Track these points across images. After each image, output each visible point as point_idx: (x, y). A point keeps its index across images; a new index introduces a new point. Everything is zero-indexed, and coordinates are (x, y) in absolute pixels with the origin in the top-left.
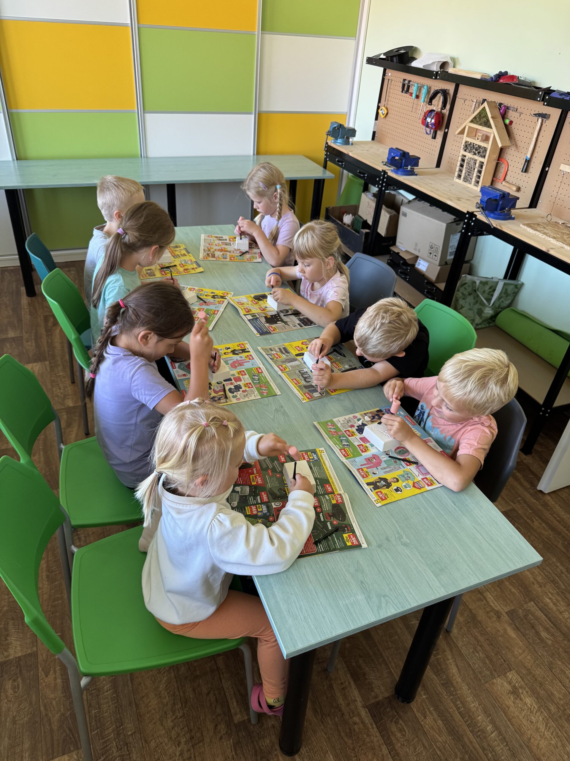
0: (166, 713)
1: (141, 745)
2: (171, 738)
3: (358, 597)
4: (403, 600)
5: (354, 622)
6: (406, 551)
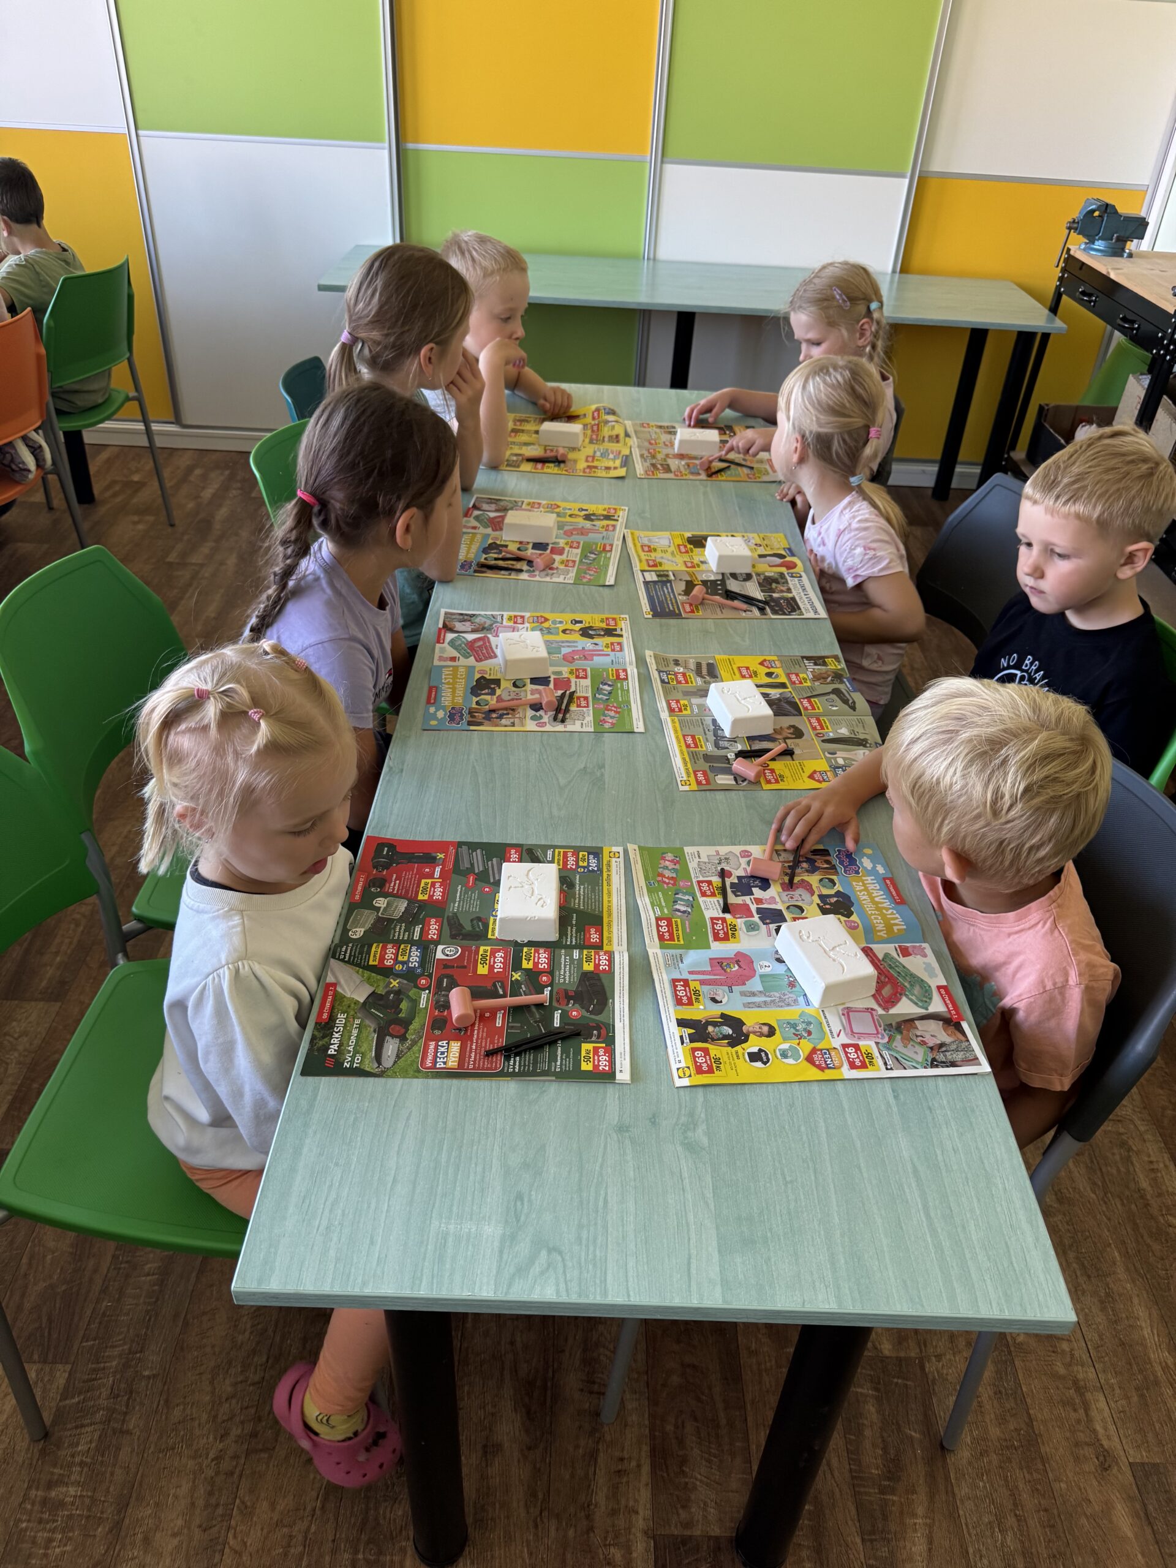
0: (230, 1363)
1: (155, 1406)
2: (216, 1417)
3: (486, 1227)
4: (595, 1277)
5: (435, 1281)
6: (683, 1162)
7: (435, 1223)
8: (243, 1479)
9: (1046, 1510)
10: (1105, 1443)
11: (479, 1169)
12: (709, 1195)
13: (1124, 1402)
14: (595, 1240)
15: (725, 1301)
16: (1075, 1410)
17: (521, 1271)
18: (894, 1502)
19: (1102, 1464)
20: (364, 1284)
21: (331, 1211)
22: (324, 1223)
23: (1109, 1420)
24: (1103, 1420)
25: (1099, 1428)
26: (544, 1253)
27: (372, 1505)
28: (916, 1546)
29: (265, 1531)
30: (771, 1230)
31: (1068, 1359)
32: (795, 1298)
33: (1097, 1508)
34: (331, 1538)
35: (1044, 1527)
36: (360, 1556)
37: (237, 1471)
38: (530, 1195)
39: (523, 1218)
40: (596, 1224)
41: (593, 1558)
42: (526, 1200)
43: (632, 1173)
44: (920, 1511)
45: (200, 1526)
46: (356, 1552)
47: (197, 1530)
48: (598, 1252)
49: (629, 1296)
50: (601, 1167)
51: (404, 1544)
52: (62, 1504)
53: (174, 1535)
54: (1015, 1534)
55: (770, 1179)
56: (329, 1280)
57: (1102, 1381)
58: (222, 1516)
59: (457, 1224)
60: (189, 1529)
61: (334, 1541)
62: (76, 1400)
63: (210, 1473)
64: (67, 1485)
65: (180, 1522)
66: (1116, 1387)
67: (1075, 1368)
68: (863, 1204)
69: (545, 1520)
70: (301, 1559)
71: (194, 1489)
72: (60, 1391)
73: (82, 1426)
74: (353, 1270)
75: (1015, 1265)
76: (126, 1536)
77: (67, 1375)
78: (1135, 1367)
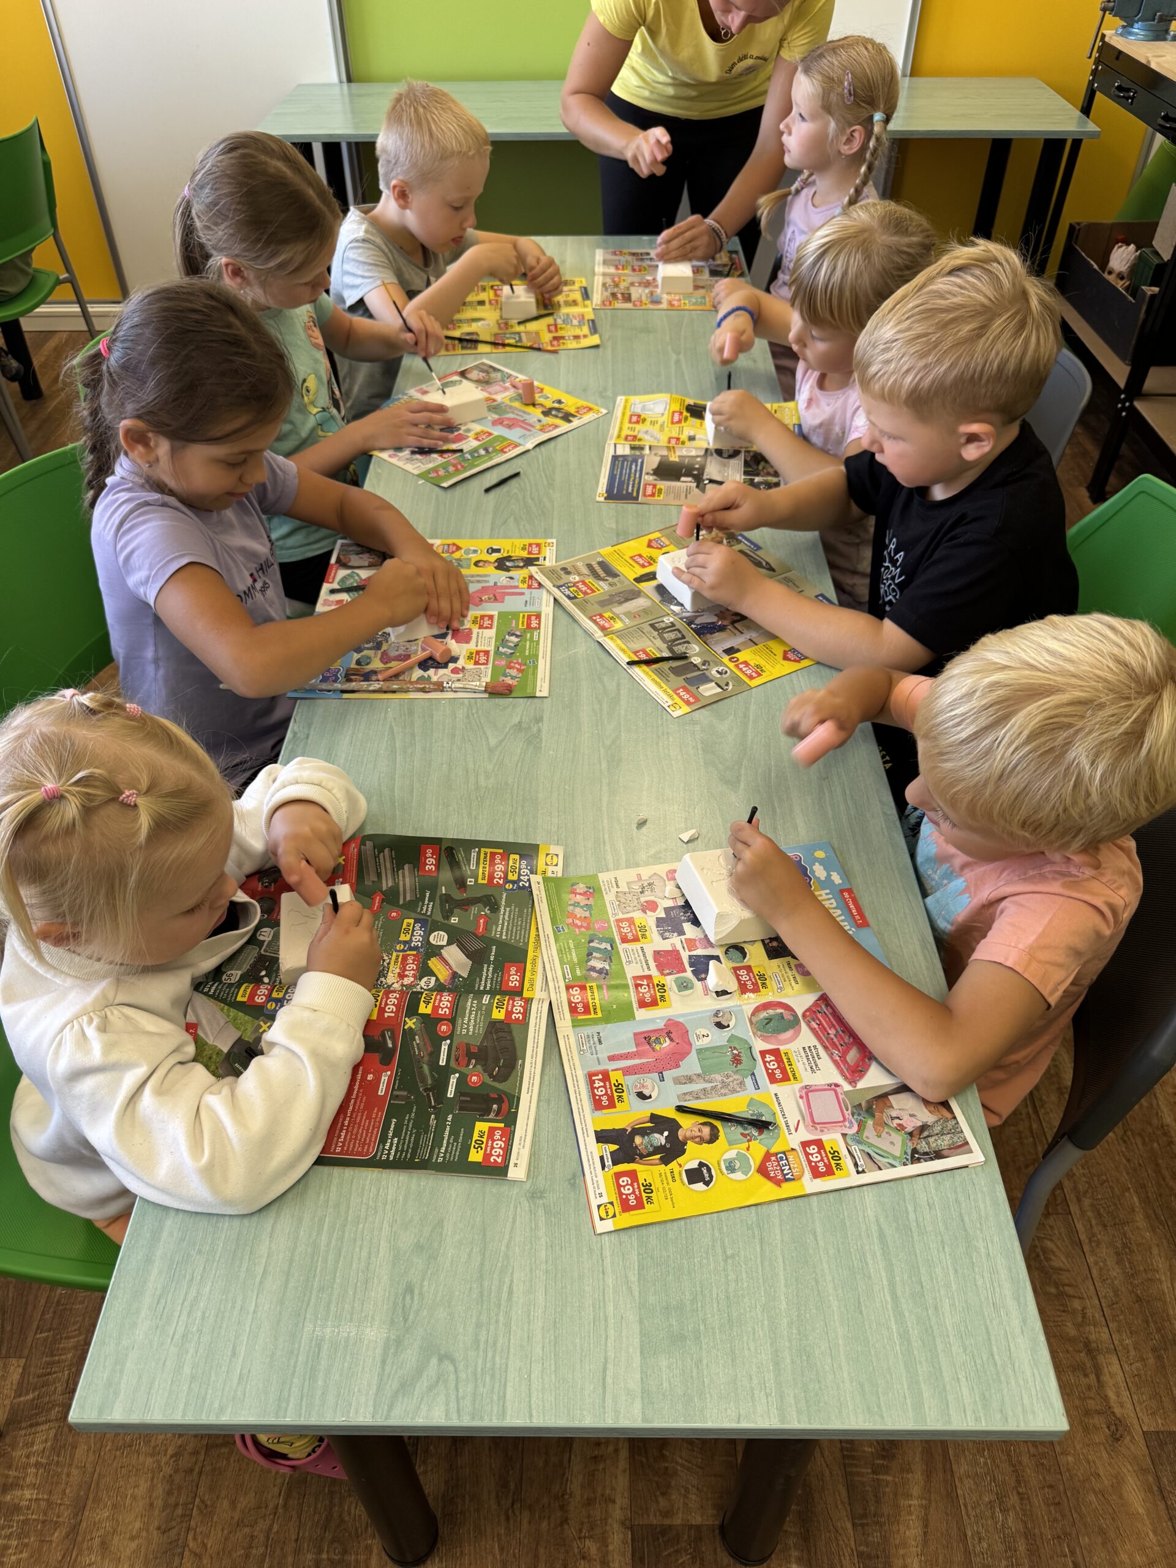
3: (369, 1330)
4: (492, 1392)
5: (304, 1403)
7: (309, 1327)
8: (203, 1477)
9: (1051, 1486)
10: (1117, 1411)
11: (364, 1254)
12: (633, 1278)
13: (1139, 1365)
14: (495, 1344)
15: (644, 1420)
16: (1086, 1376)
17: (405, 1387)
18: (887, 1482)
19: (1113, 1434)
20: (222, 1409)
21: (189, 1313)
22: (181, 1330)
23: (1123, 1385)
24: (1116, 1385)
25: (1111, 1395)
26: (434, 1361)
27: (336, 1501)
28: (911, 1530)
29: (226, 1532)
30: (704, 1321)
31: (1080, 1319)
32: (729, 1411)
33: (1106, 1482)
34: (293, 1537)
35: (1048, 1505)
36: (324, 1556)
37: (197, 1469)
38: (422, 1286)
39: (411, 1317)
40: (497, 1321)
41: (567, 1552)
42: (416, 1292)
43: (544, 1252)
44: (916, 1491)
45: (159, 1528)
46: (320, 1551)
47: (155, 1532)
48: (497, 1359)
49: (531, 1416)
50: (508, 1247)
51: (369, 1542)
52: (16, 1508)
53: (132, 1538)
54: (1017, 1514)
55: (707, 1253)
56: (181, 1406)
57: (1116, 1342)
58: (183, 1516)
59: (334, 1326)
60: (147, 1530)
61: (297, 1540)
62: (30, 1396)
63: (168, 1470)
64: (22, 1488)
65: (138, 1525)
66: (1131, 1348)
67: (1087, 1329)
68: (817, 1282)
69: (517, 1513)
70: (262, 1562)
71: (151, 1489)
72: (14, 1387)
73: (38, 1424)
74: (210, 1391)
76: (83, 1541)
77: (20, 1370)
78: (1152, 1325)
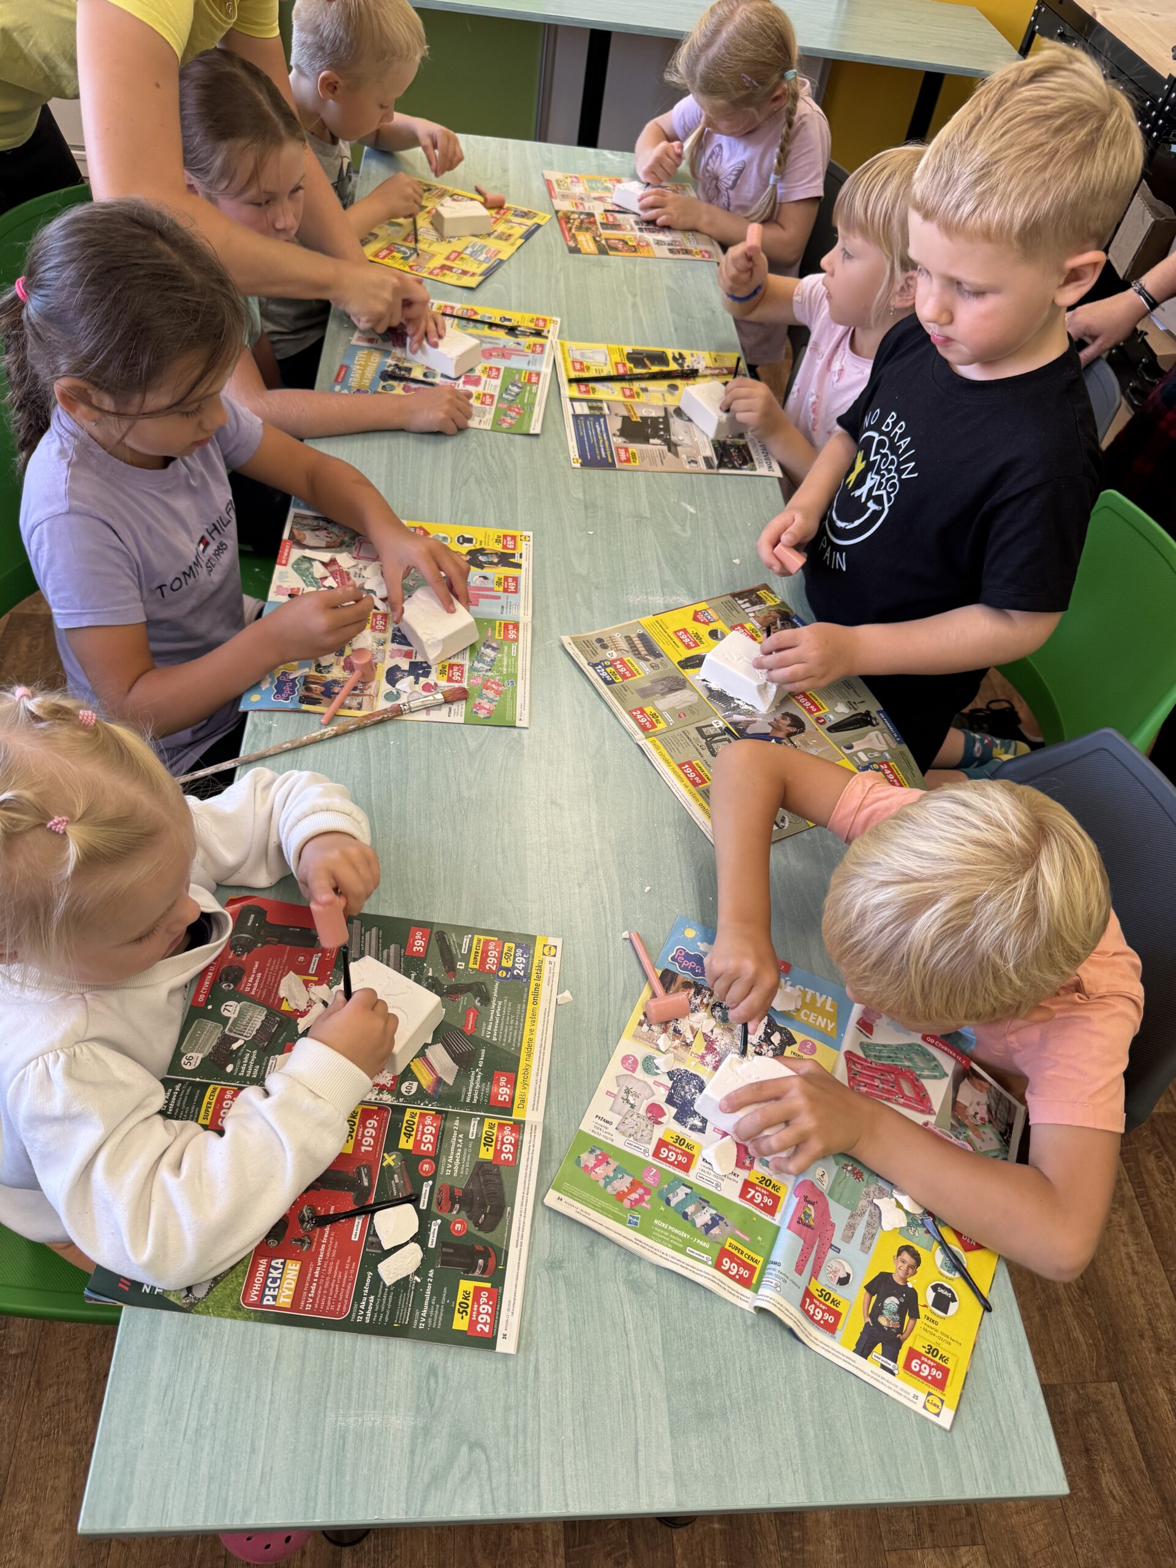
3: (394, 1417)
4: (526, 1481)
5: (333, 1502)
6: (627, 1307)
7: (331, 1416)
12: (658, 1353)
14: (525, 1427)
15: (678, 1504)
17: (437, 1479)
20: (246, 1512)
21: (200, 1406)
22: (193, 1424)
26: (464, 1449)
30: (730, 1396)
32: (759, 1491)
38: (445, 1368)
39: (437, 1402)
40: (525, 1404)
42: (440, 1374)
43: (567, 1327)
48: (529, 1444)
49: (567, 1505)
55: (728, 1323)
56: (202, 1510)
59: (357, 1415)
74: (231, 1493)
75: (1002, 1423)
